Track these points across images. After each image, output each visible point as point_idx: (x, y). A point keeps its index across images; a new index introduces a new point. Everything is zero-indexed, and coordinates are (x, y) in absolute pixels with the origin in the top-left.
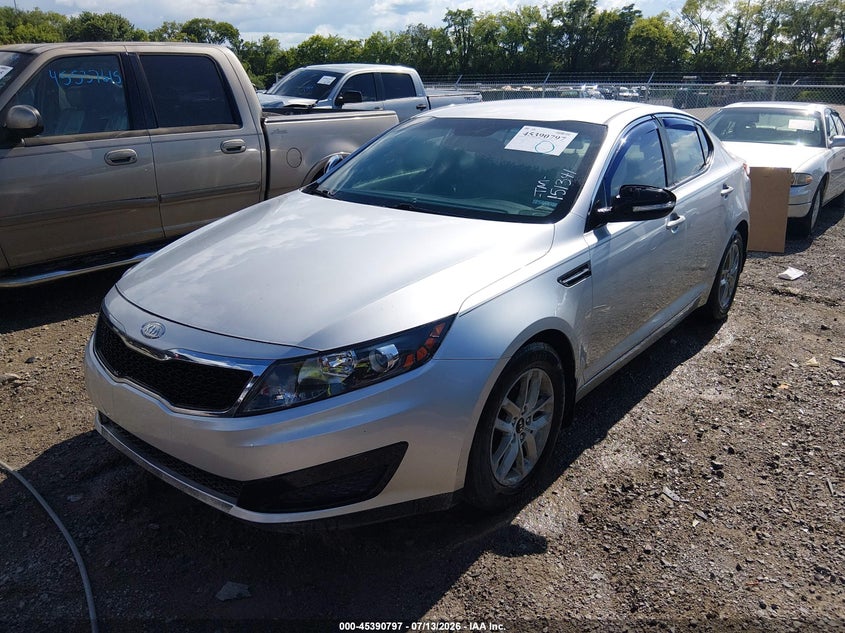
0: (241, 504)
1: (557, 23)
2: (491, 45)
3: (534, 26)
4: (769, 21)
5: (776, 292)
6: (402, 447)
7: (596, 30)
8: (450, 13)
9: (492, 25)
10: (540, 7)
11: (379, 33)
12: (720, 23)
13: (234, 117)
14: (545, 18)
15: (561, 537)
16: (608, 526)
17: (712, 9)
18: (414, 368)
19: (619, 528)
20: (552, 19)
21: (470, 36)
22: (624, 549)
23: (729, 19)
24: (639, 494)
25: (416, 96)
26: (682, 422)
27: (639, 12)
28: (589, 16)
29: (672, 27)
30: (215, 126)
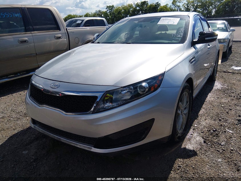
0: (95, 147)
1: (138, 8)
2: (120, 15)
3: (132, 9)
4: (196, 5)
5: (225, 72)
6: (153, 120)
7: (149, 10)
8: (107, 7)
9: (120, 10)
10: (133, 4)
11: (88, 13)
12: (182, 6)
13: (58, 28)
14: (134, 7)
15: (201, 148)
16: (215, 143)
17: (180, 2)
18: (154, 91)
19: (219, 143)
20: (136, 7)
21: (114, 13)
22: (224, 150)
23: (185, 5)
24: (219, 132)
25: (105, 26)
26: (220, 109)
27: (160, 4)
28: (147, 6)
29: (169, 8)
30: (52, 30)
